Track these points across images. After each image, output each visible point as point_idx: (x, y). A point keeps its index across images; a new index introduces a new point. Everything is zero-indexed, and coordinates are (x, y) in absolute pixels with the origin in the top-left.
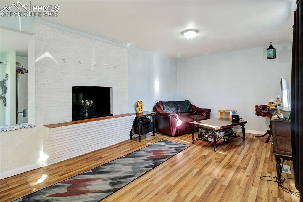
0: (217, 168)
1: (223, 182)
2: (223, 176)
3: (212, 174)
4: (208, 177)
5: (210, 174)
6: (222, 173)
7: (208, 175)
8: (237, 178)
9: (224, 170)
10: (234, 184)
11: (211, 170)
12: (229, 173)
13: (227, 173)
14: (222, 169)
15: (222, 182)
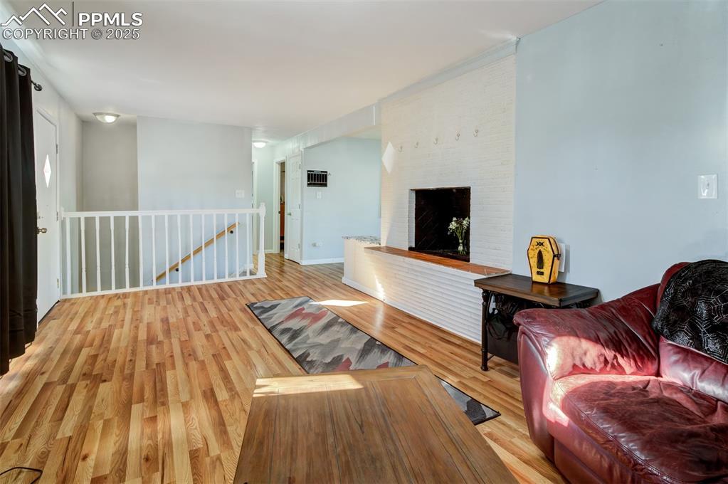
0: (184, 430)
1: (145, 408)
2: (154, 419)
3: (181, 410)
4: (185, 397)
5: (185, 406)
6: (160, 425)
7: (187, 402)
8: (114, 435)
9: (160, 436)
10: (117, 418)
11: (193, 415)
12: (141, 438)
13: (148, 431)
14: (167, 436)
15: (147, 407)
